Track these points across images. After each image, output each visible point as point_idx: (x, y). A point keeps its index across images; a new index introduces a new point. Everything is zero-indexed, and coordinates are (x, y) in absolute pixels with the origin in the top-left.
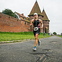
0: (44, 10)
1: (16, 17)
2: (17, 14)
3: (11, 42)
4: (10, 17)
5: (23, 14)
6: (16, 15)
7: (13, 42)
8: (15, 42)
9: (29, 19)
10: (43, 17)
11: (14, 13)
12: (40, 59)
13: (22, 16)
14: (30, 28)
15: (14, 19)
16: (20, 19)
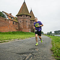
6: (3, 15)
9: (17, 19)
12: (26, 59)
14: (18, 28)
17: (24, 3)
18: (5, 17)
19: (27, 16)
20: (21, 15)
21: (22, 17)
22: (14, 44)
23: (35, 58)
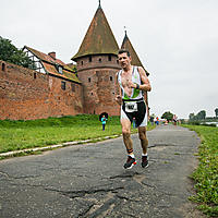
0: (126, 38)
1: (28, 64)
2: (30, 54)
3: (6, 157)
5: (52, 55)
6: (27, 58)
7: (15, 155)
8: (20, 154)
9: (75, 71)
11: (20, 52)
13: (50, 60)
14: (80, 104)
15: (21, 73)
16: (42, 71)
17: (100, 11)
18: (34, 67)
19: (110, 59)
20: (90, 57)
21: (93, 64)
22: (61, 160)
23: (123, 210)
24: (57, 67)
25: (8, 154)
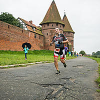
1: (20, 26)
3: (11, 67)
4: (11, 25)
7: (14, 67)
8: (17, 66)
9: (41, 30)
10: (64, 27)
11: (17, 20)
12: (53, 93)
13: (30, 24)
14: (42, 45)
16: (26, 29)
18: (22, 27)
20: (48, 24)
21: (49, 27)
22: (36, 70)
23: (67, 93)
24: (33, 28)
25: (12, 66)
